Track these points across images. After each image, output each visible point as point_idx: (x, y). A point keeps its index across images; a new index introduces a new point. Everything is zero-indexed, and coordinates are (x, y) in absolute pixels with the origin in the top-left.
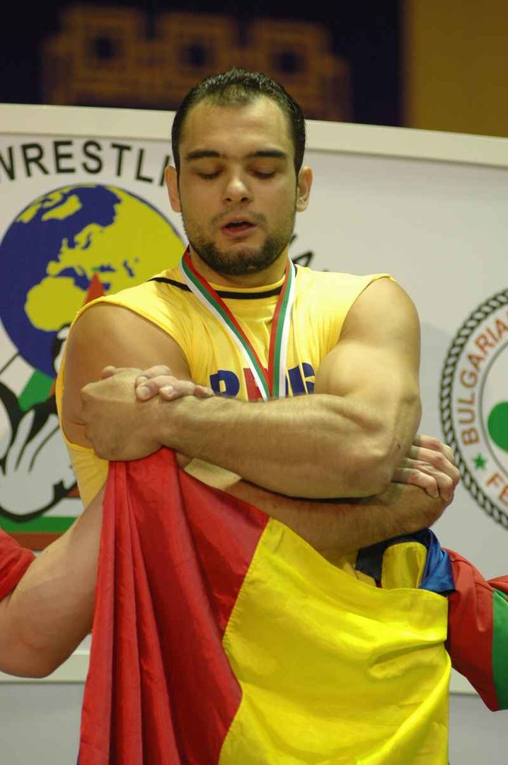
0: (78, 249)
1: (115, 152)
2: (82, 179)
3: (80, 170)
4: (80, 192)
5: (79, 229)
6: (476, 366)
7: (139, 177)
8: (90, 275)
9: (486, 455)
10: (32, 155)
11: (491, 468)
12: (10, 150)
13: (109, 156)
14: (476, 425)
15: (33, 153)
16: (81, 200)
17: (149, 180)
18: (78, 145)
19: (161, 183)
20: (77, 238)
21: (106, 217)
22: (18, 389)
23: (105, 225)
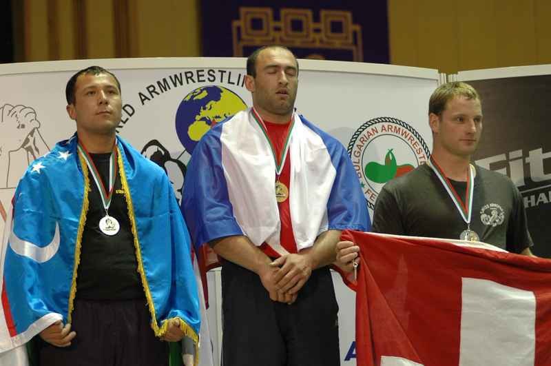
0: (207, 110)
1: (220, 73)
2: (208, 84)
3: (207, 80)
4: (207, 89)
5: (207, 103)
6: (360, 149)
7: (229, 82)
8: (212, 119)
9: (364, 182)
10: (189, 76)
11: (367, 187)
12: (181, 74)
13: (218, 75)
14: (361, 171)
15: (189, 75)
16: (207, 92)
17: (233, 83)
18: (206, 71)
19: (238, 84)
20: (207, 106)
21: (217, 98)
22: (186, 163)
23: (217, 101)
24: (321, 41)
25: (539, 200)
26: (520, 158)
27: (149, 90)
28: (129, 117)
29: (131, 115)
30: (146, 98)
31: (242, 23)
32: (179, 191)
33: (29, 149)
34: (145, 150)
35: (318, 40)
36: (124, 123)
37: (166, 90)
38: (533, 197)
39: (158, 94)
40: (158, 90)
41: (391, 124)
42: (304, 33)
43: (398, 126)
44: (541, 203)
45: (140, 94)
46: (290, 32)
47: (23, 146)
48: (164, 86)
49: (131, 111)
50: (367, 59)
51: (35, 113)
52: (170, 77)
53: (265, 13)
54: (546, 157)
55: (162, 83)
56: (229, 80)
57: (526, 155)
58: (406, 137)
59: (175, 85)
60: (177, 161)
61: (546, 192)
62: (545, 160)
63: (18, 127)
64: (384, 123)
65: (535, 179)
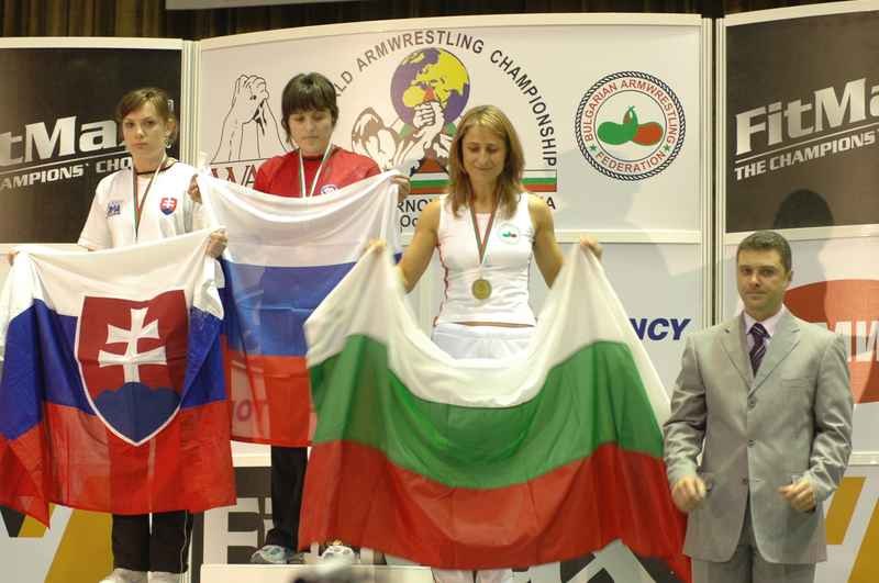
0: (423, 74)
1: (439, 34)
2: (426, 46)
3: (425, 42)
4: (425, 51)
5: (424, 66)
6: (593, 108)
7: (448, 44)
8: (427, 84)
9: (596, 144)
10: (407, 39)
11: (598, 150)
12: (399, 37)
13: (436, 36)
14: (592, 132)
15: (407, 38)
16: (425, 55)
17: (452, 44)
18: (424, 33)
19: (457, 45)
20: (423, 70)
21: (435, 61)
22: (399, 132)
23: (433, 64)
27: (367, 56)
28: (345, 83)
29: (348, 82)
30: (364, 64)
32: (389, 160)
33: (258, 121)
34: (359, 119)
36: (342, 90)
37: (383, 55)
39: (375, 59)
40: (375, 55)
41: (633, 79)
43: (643, 80)
44: (797, 162)
45: (359, 60)
47: (254, 118)
48: (381, 50)
51: (265, 83)
52: (389, 41)
54: (804, 110)
55: (380, 47)
56: (448, 41)
58: (652, 92)
59: (393, 48)
60: (391, 130)
62: (803, 113)
63: (251, 99)
65: (792, 135)
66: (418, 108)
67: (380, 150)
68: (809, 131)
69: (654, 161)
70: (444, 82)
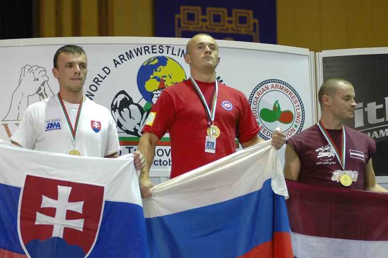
0: (158, 71)
1: (167, 48)
2: (158, 54)
3: (158, 52)
4: (158, 58)
5: (158, 67)
6: (257, 99)
7: (172, 54)
8: (161, 78)
9: (259, 121)
11: (261, 125)
12: (141, 48)
13: (165, 49)
14: (257, 114)
15: (146, 49)
16: (158, 60)
17: (175, 55)
18: (158, 46)
19: (178, 55)
20: (157, 69)
21: (165, 64)
22: (143, 106)
23: (164, 66)
24: (232, 29)
25: (373, 136)
26: (361, 108)
27: (120, 58)
28: (106, 74)
29: (108, 74)
30: (118, 63)
31: (182, 16)
32: (138, 124)
33: (41, 95)
34: (116, 97)
35: (230, 28)
36: (103, 79)
37: (131, 58)
38: (369, 134)
39: (126, 60)
40: (126, 58)
41: (277, 83)
42: (222, 23)
43: (282, 85)
45: (114, 60)
46: (213, 23)
47: (37, 93)
48: (130, 55)
49: (108, 72)
50: (262, 41)
51: (45, 71)
52: (134, 50)
53: (196, 10)
55: (129, 53)
56: (173, 52)
57: (365, 106)
58: (287, 93)
59: (137, 55)
60: (137, 105)
61: (378, 130)
63: (34, 80)
64: (273, 83)
65: (370, 122)
66: (155, 92)
67: (131, 117)
68: (382, 120)
69: (290, 133)
70: (171, 77)
